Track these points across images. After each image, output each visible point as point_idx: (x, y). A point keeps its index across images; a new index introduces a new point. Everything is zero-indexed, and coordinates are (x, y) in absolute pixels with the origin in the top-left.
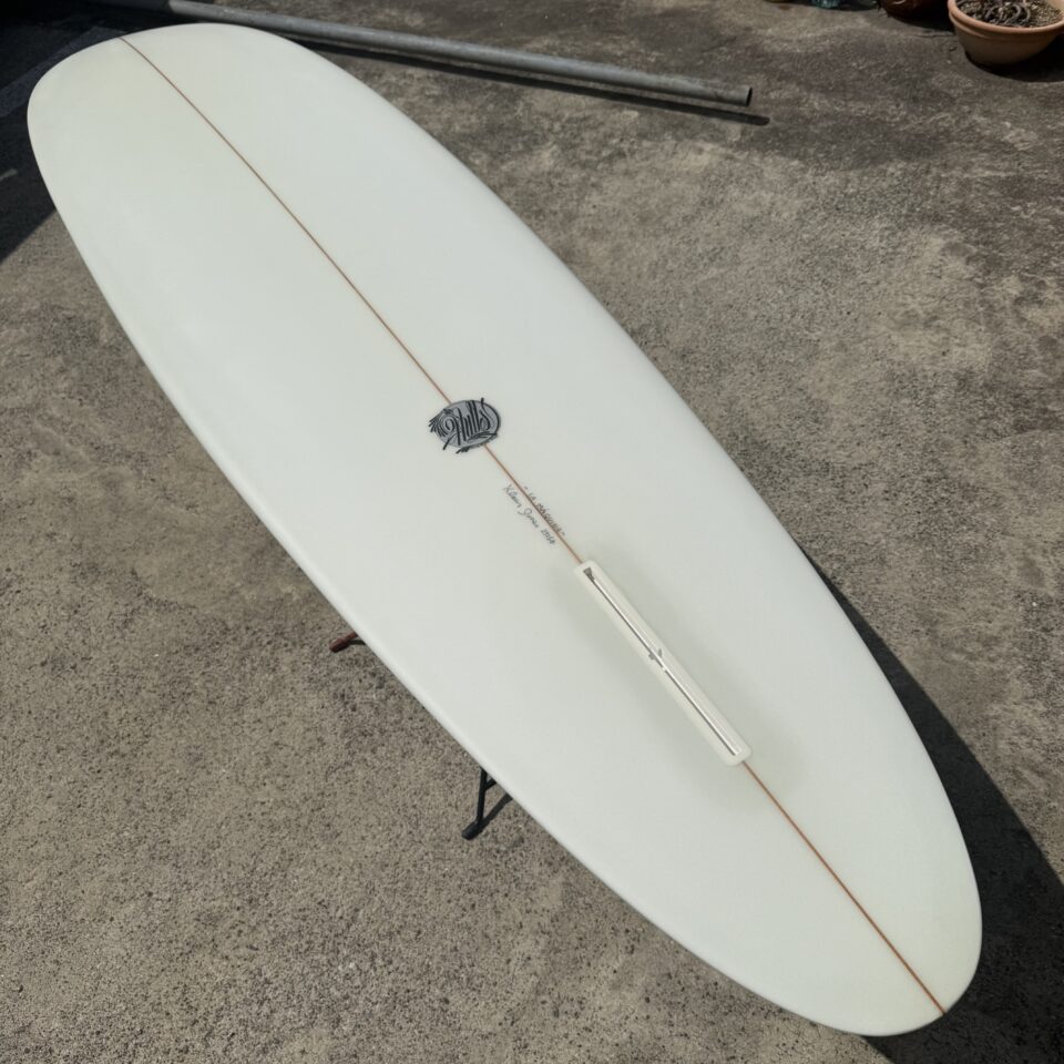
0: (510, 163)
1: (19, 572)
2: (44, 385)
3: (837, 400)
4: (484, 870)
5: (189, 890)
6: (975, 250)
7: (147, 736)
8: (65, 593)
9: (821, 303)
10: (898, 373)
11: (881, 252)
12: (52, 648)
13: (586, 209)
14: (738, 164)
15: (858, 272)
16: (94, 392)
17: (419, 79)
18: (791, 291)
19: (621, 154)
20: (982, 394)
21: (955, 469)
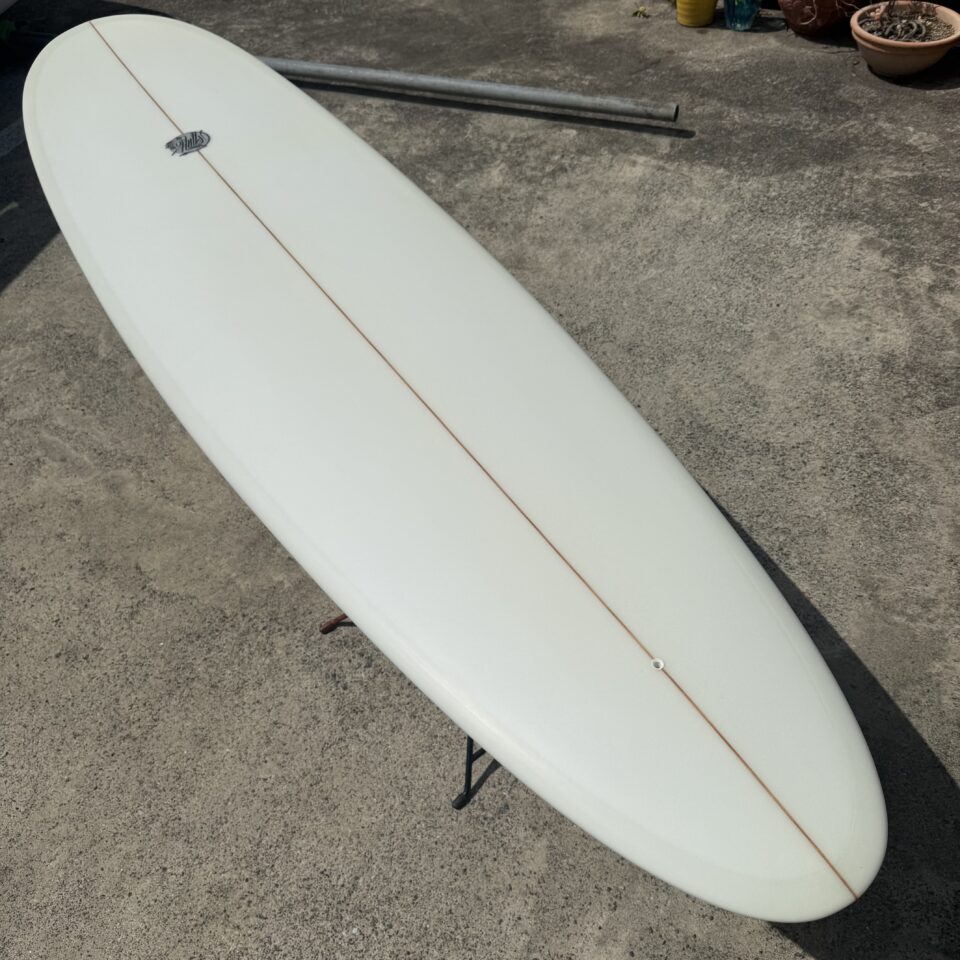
0: (463, 181)
1: (32, 571)
2: (49, 398)
3: (773, 384)
4: (473, 837)
5: (200, 864)
6: (889, 244)
7: (155, 720)
8: (76, 589)
9: (752, 297)
10: (827, 358)
11: (804, 249)
12: (64, 640)
13: (534, 220)
14: (669, 174)
15: (785, 267)
16: (95, 402)
17: (377, 108)
18: (724, 288)
19: (563, 169)
20: (904, 375)
21: (884, 445)
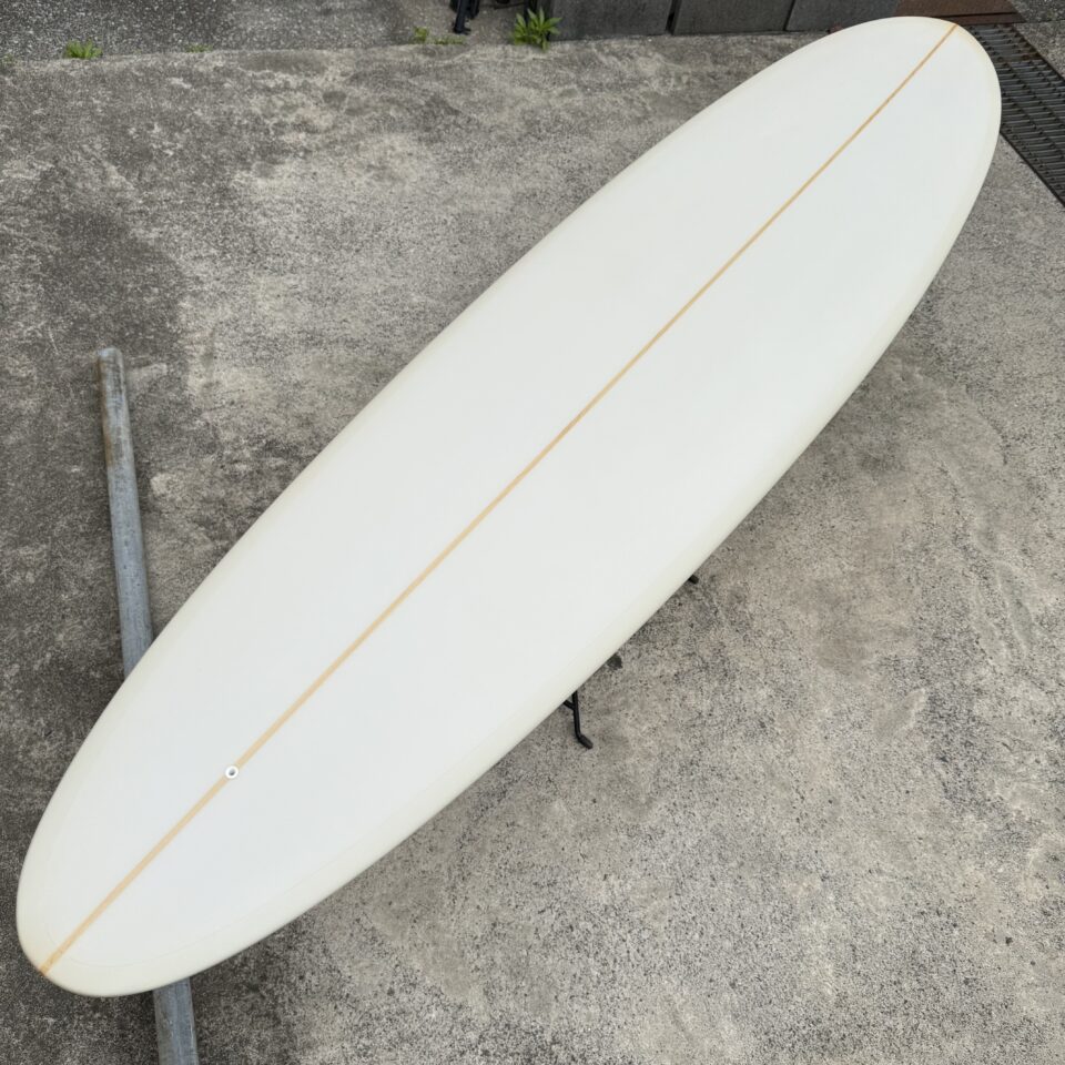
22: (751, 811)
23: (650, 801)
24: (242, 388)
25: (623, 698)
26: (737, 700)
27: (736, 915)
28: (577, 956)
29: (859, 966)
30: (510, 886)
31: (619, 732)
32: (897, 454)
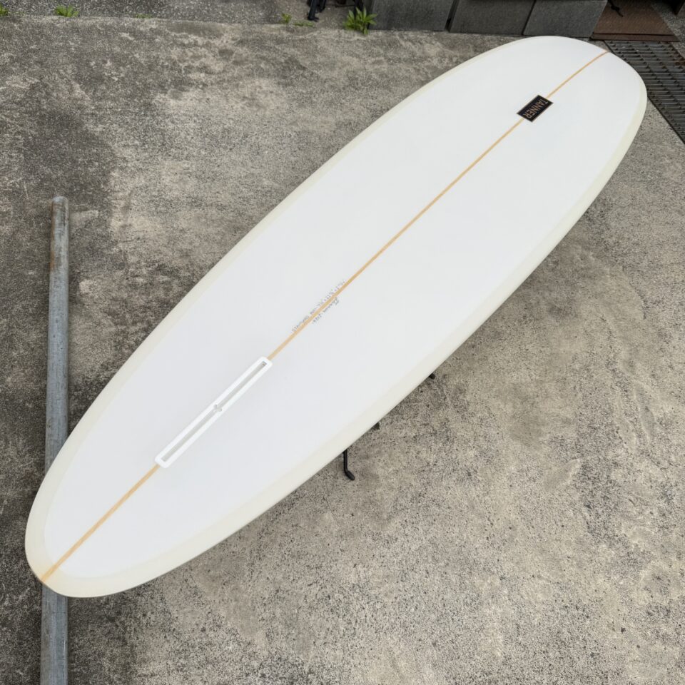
22: (457, 530)
23: (389, 518)
24: (146, 230)
25: (378, 449)
26: (454, 456)
27: (440, 598)
28: (331, 616)
29: (520, 639)
30: (290, 567)
31: (374, 471)
32: (574, 307)
